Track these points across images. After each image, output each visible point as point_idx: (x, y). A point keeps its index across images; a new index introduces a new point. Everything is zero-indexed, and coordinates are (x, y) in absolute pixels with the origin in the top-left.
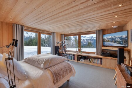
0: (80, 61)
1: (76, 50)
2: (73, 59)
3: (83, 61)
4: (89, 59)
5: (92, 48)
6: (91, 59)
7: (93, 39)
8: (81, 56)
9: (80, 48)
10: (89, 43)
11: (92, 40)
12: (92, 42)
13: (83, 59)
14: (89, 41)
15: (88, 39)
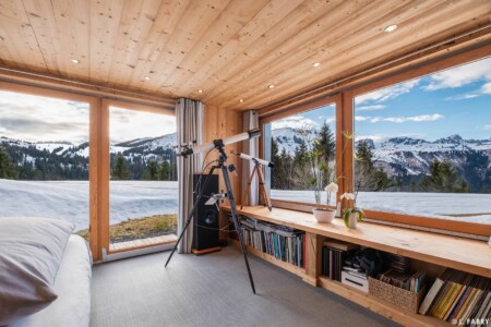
0: (337, 278)
1: (318, 198)
2: (295, 262)
3: (365, 289)
4: (415, 283)
5: (458, 191)
6: (439, 283)
7: (459, 148)
8: (344, 248)
9: (348, 196)
10: (435, 168)
11: (459, 154)
12: (456, 161)
13: (362, 271)
14: (440, 159)
15: (435, 149)
